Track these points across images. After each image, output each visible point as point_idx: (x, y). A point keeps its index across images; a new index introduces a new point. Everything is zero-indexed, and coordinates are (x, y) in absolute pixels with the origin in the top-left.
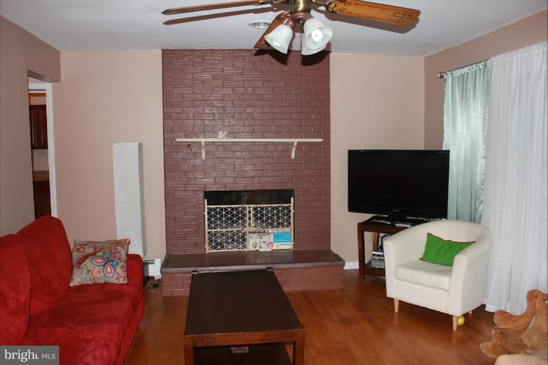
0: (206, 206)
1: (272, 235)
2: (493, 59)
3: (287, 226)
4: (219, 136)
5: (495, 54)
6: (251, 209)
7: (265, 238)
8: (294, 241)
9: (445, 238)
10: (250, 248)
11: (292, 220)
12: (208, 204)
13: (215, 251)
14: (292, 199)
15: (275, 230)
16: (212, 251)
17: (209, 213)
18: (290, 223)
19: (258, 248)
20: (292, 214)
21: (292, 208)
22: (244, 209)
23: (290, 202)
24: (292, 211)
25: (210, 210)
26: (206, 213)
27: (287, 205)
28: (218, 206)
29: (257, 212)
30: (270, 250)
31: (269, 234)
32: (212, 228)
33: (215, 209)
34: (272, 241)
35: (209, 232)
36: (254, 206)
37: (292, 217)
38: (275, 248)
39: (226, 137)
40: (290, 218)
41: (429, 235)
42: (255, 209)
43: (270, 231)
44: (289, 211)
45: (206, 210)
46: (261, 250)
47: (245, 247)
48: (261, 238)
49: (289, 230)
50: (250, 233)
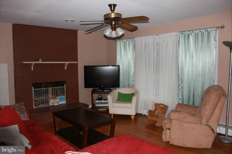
0: (33, 89)
1: (58, 99)
2: (136, 38)
3: (64, 95)
4: (40, 61)
5: (137, 37)
6: (51, 89)
7: (56, 100)
8: (66, 100)
9: (124, 93)
10: (51, 104)
11: (65, 93)
12: (34, 88)
13: (37, 107)
14: (65, 84)
15: (59, 97)
16: (36, 107)
17: (34, 92)
18: (64, 94)
19: (53, 104)
20: (65, 90)
21: (65, 88)
22: (48, 89)
23: (64, 86)
24: (65, 89)
25: (35, 91)
26: (33, 92)
27: (63, 87)
28: (38, 89)
29: (53, 90)
30: (58, 105)
31: (57, 98)
32: (35, 98)
33: (36, 90)
34: (59, 101)
35: (34, 100)
36: (52, 88)
37: (65, 91)
38: (60, 104)
39: (42, 61)
40: (64, 92)
41: (119, 92)
42: (52, 89)
43: (58, 97)
44: (64, 89)
45: (33, 91)
46: (55, 105)
47: (49, 104)
48: (55, 100)
49: (64, 97)
50: (51, 99)
